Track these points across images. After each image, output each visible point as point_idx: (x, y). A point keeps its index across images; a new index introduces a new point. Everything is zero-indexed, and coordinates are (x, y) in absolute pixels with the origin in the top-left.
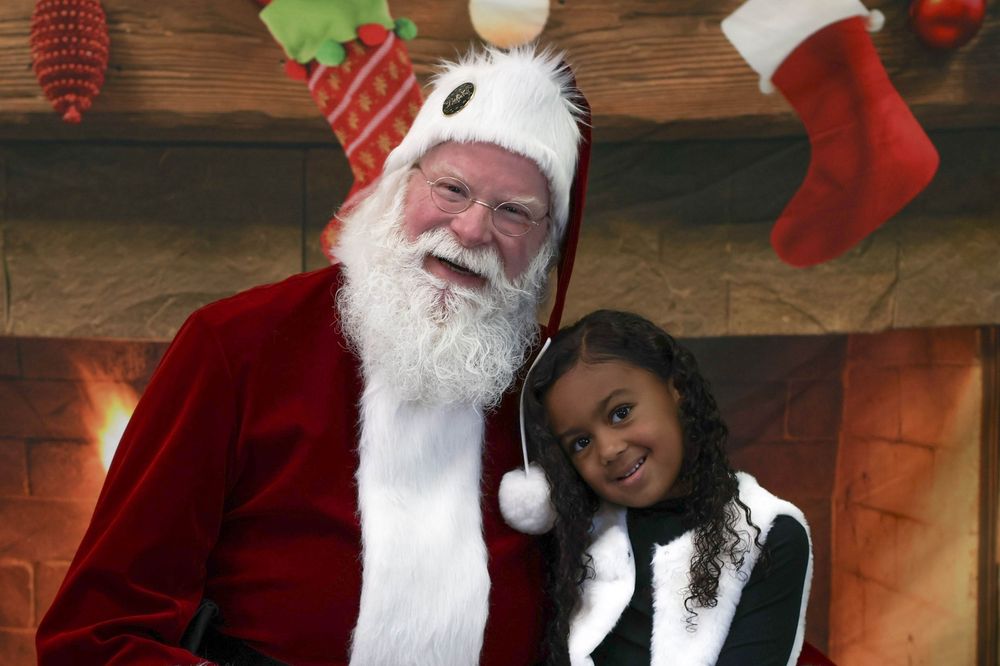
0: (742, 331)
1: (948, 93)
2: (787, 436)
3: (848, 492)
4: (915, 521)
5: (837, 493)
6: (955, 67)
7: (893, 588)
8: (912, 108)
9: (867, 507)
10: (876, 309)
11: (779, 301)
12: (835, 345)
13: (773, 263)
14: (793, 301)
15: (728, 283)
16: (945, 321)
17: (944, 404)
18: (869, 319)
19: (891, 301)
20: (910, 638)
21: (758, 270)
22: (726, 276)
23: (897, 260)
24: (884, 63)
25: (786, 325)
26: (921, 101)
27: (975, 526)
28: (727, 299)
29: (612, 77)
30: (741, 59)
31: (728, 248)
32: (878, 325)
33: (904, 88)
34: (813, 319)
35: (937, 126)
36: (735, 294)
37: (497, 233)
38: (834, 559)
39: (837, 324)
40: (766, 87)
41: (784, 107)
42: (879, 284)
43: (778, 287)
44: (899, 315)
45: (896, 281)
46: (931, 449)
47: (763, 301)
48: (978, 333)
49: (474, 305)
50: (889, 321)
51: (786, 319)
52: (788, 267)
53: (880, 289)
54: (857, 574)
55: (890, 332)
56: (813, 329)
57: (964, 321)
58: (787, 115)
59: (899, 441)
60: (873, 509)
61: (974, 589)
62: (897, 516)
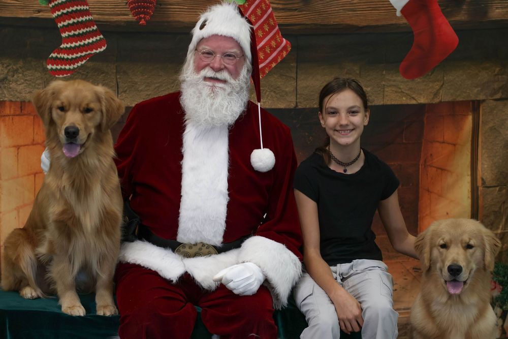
0: (389, 103)
1: (462, 17)
2: (404, 141)
3: (425, 161)
4: (448, 171)
5: (422, 162)
6: (465, 7)
7: (441, 196)
8: (449, 22)
9: (431, 166)
10: (436, 94)
11: (402, 92)
12: (421, 107)
13: (400, 78)
14: (406, 92)
15: (384, 85)
16: (460, 99)
17: (459, 128)
18: (433, 98)
19: (441, 91)
20: (447, 214)
21: (394, 81)
22: (384, 83)
23: (444, 77)
24: (439, 5)
25: (405, 101)
26: (453, 19)
27: (469, 173)
28: (384, 91)
29: (343, 10)
30: (391, 4)
31: (384, 72)
32: (436, 101)
33: (447, 15)
34: (414, 98)
35: (459, 29)
36: (386, 89)
37: (225, 64)
38: (420, 186)
39: (422, 100)
40: (398, 14)
41: (404, 21)
42: (437, 86)
43: (402, 87)
44: (445, 96)
45: (443, 84)
46: (455, 145)
47: (396, 92)
48: (471, 103)
49: (224, 90)
50: (440, 99)
51: (404, 98)
52: (406, 80)
53: (437, 87)
54: (428, 191)
55: (441, 102)
56: (414, 102)
57: (466, 99)
58: (406, 24)
59: (444, 142)
60: (434, 167)
61: (470, 196)
62: (442, 170)
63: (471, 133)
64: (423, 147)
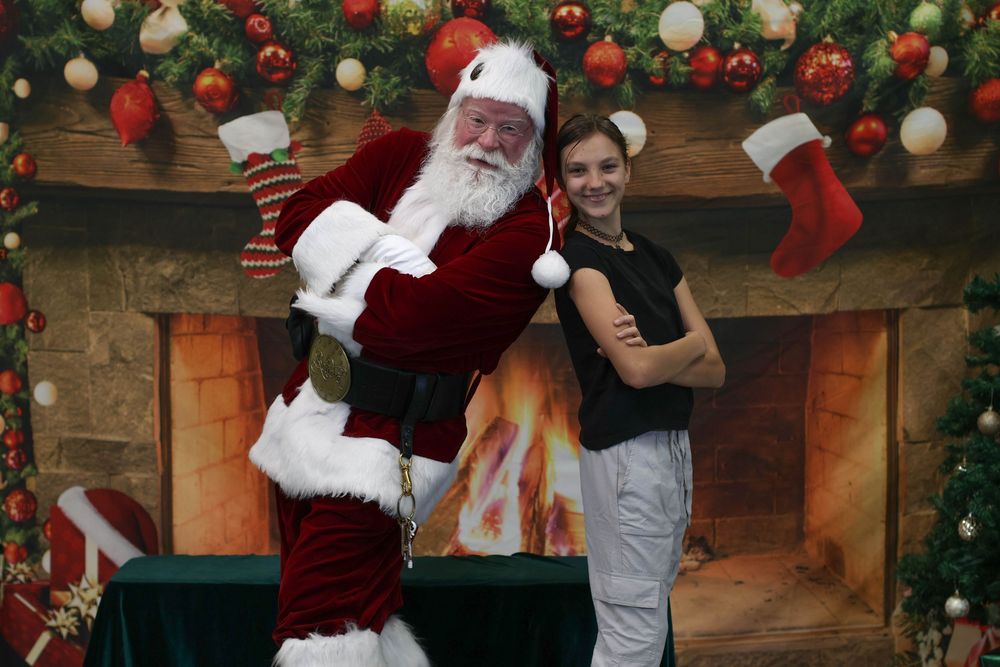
0: (755, 314)
1: (867, 181)
2: (780, 372)
3: (814, 402)
4: (851, 418)
5: (808, 403)
6: (871, 166)
7: (839, 456)
8: (848, 189)
9: (825, 411)
10: (829, 300)
11: (775, 297)
12: (805, 321)
13: (771, 276)
14: (783, 297)
15: (747, 287)
16: (866, 307)
17: (866, 350)
18: (825, 306)
19: (837, 296)
20: (850, 484)
21: (763, 280)
22: (747, 284)
23: (840, 274)
24: (831, 164)
25: (779, 310)
26: (853, 185)
27: (885, 421)
28: (747, 297)
29: (681, 174)
30: (753, 164)
31: (747, 267)
32: (829, 310)
33: (843, 178)
34: (794, 307)
35: (861, 199)
36: (750, 293)
38: (806, 441)
39: (807, 310)
40: (767, 178)
41: (776, 189)
42: (830, 287)
43: (774, 289)
44: (844, 304)
45: (840, 285)
46: (860, 378)
47: (766, 297)
48: (885, 314)
50: (836, 307)
51: (779, 307)
52: (780, 278)
53: (830, 290)
54: (820, 448)
55: (836, 313)
56: (794, 312)
57: (877, 307)
58: (780, 194)
59: (842, 374)
60: (828, 411)
61: (885, 455)
62: (842, 416)
63: (885, 359)
64: (809, 382)
